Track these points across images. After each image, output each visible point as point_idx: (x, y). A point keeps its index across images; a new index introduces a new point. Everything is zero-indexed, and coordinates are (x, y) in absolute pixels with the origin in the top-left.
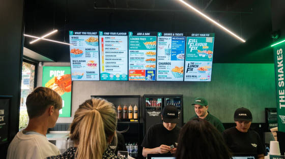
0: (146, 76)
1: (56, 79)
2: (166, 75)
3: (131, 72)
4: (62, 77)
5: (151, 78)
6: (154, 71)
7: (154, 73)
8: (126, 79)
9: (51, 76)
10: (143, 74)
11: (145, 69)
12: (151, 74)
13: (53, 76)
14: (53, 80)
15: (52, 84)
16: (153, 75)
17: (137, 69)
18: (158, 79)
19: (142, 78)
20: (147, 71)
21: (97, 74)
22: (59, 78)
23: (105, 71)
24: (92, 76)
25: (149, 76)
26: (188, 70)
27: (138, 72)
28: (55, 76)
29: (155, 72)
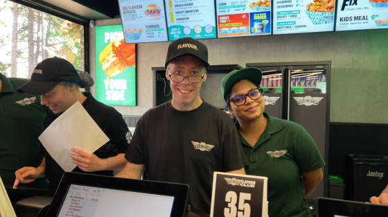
0: (252, 25)
1: (113, 46)
2: (293, 19)
3: (223, 20)
4: (121, 42)
5: (262, 29)
6: (268, 13)
7: (268, 18)
8: (213, 35)
9: (106, 41)
10: (245, 22)
11: (249, 10)
12: (260, 21)
13: (109, 41)
14: (109, 48)
15: (109, 55)
16: (266, 22)
17: (233, 12)
18: (276, 32)
19: (244, 30)
20: (252, 14)
21: (163, 30)
22: (117, 45)
23: (176, 23)
24: (156, 33)
25: (256, 25)
26: (344, 5)
27: (235, 18)
28: (111, 41)
29: (270, 15)
